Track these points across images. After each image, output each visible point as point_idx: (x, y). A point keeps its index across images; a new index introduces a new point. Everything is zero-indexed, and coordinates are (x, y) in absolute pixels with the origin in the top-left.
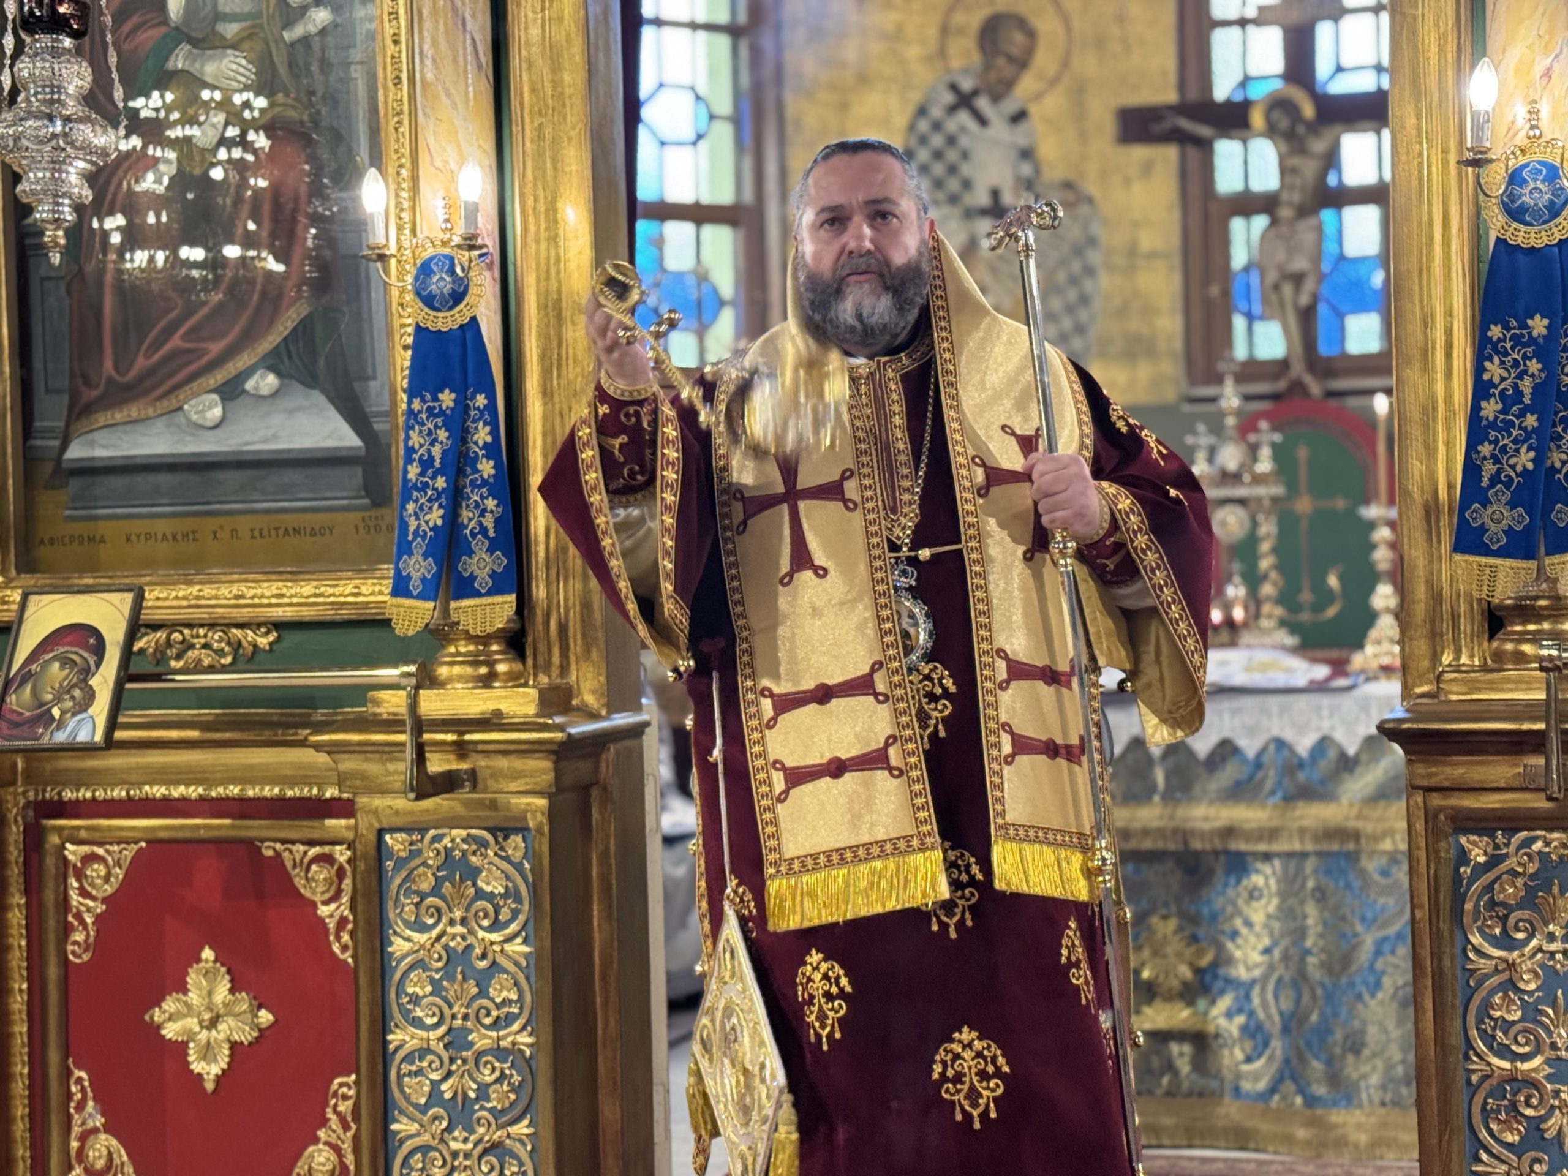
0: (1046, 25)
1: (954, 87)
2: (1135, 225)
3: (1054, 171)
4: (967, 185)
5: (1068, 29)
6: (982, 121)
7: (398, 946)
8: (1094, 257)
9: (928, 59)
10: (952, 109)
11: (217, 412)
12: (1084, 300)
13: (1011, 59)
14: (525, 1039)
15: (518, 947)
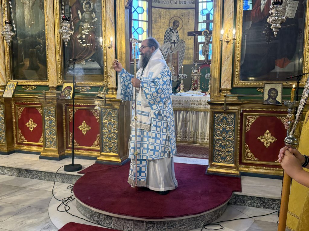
0: (181, 22)
1: (170, 29)
2: (189, 45)
3: (180, 39)
4: (171, 40)
5: (183, 23)
6: (173, 33)
7: (104, 121)
8: (185, 48)
9: (167, 25)
10: (170, 31)
11: (85, 63)
12: (183, 53)
13: (177, 26)
14: (117, 131)
15: (116, 122)
